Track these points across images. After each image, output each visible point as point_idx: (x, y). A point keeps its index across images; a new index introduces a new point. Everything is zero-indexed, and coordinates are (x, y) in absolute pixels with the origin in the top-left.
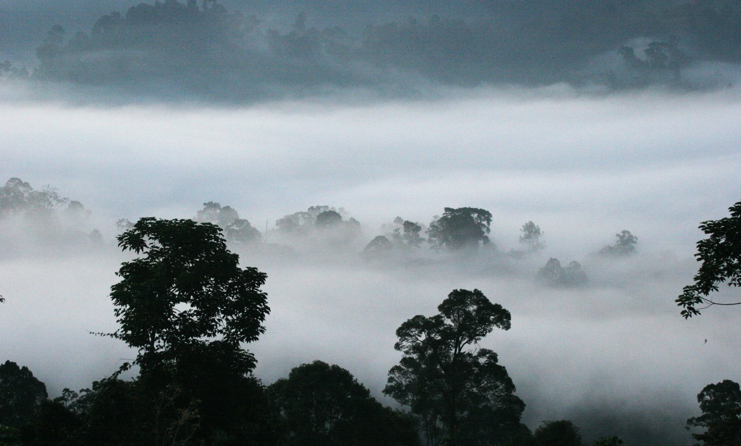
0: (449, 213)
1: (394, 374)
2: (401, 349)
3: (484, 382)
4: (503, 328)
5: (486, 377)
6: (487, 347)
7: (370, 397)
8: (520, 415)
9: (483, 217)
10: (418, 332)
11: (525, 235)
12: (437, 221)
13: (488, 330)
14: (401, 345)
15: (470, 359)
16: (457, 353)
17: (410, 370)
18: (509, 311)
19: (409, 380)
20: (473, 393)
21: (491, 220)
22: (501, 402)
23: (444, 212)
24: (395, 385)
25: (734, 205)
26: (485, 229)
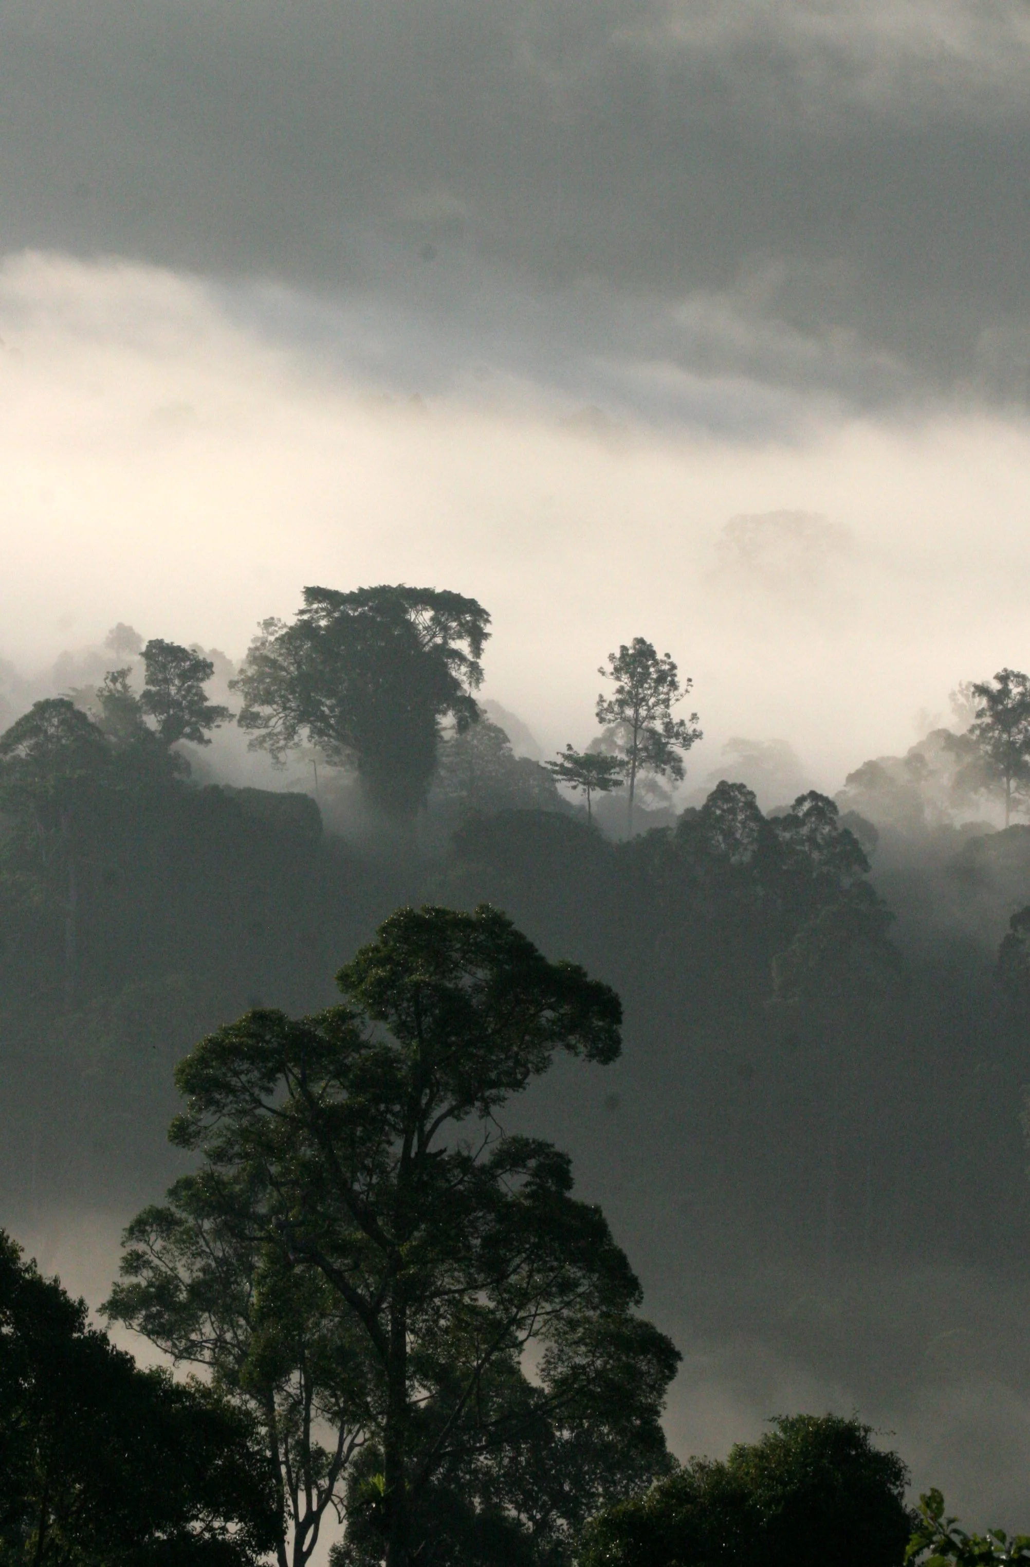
0: (323, 609)
1: (146, 1241)
2: (192, 1140)
3: (519, 1266)
4: (591, 1056)
5: (527, 1246)
6: (531, 1131)
7: (89, 1332)
8: (660, 1397)
9: (454, 624)
10: (258, 1075)
11: (620, 690)
12: (277, 639)
13: (532, 1063)
14: (192, 1128)
15: (466, 1179)
16: (413, 1155)
17: (207, 1225)
18: (615, 989)
19: (203, 1263)
20: (474, 1310)
21: (486, 636)
22: (586, 1345)
23: (303, 605)
24: (151, 1284)
26: (464, 669)
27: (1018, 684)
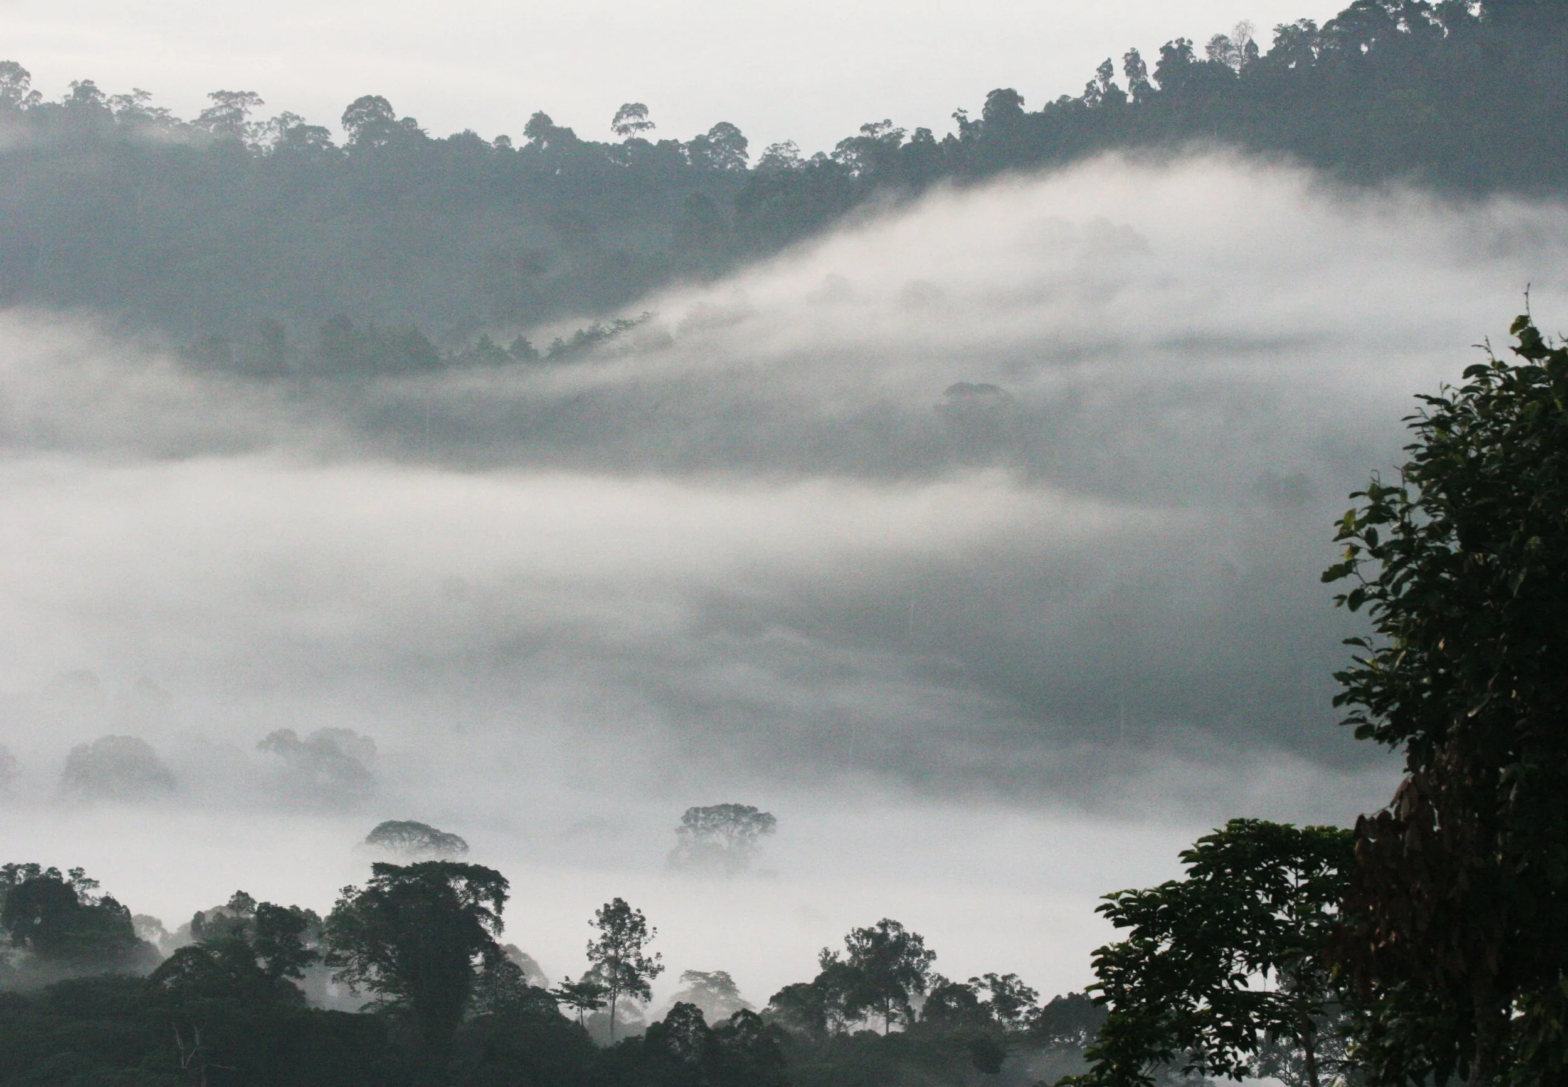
0: (386, 879)
9: (482, 889)
11: (604, 936)
12: (353, 901)
21: (506, 898)
23: (372, 876)
25: (1196, 846)
26: (490, 922)
27: (894, 929)
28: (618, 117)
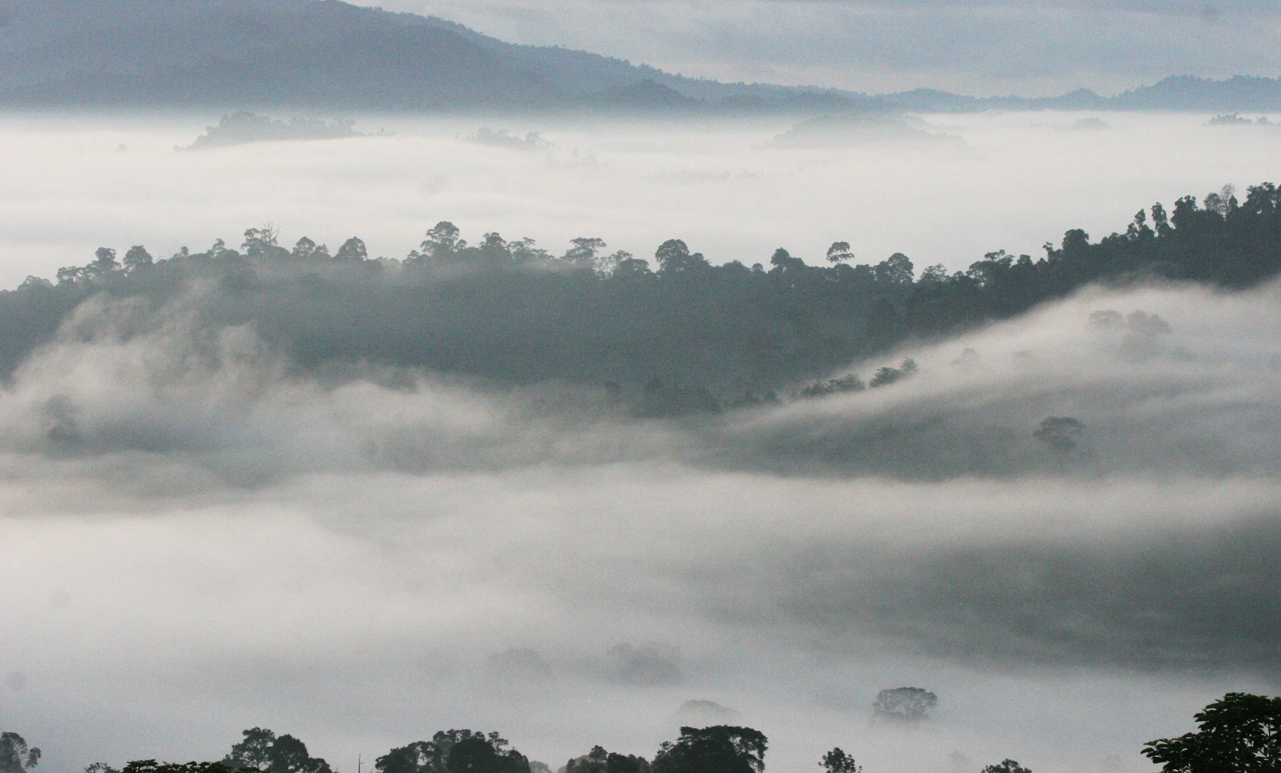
0: (690, 737)
9: (751, 743)
12: (669, 752)
21: (766, 748)
23: (680, 735)
25: (1204, 710)
26: (755, 764)
27: (1013, 766)
28: (831, 251)
